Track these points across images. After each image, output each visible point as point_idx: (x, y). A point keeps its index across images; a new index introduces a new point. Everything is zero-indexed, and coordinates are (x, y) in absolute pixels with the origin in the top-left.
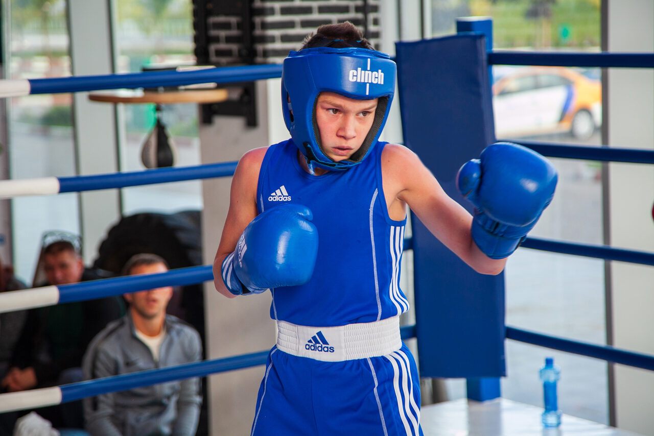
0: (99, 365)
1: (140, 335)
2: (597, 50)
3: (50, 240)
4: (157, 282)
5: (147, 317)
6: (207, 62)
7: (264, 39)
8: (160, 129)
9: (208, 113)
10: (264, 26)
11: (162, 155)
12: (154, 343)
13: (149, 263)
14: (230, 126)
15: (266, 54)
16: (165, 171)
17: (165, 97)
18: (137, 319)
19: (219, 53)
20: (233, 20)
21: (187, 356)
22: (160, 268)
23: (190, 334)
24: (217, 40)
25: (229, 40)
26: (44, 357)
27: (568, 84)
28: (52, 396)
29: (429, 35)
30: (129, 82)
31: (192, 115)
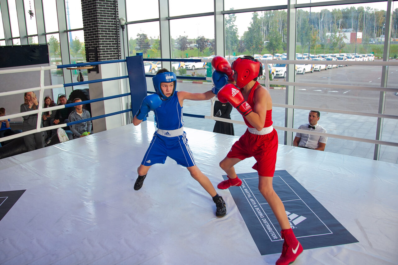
0: (71, 119)
1: (78, 113)
2: (160, 58)
3: (60, 95)
4: (80, 104)
5: (79, 109)
6: (89, 62)
7: (99, 57)
8: (80, 74)
9: (89, 71)
10: (99, 54)
11: (81, 79)
12: (81, 115)
13: (78, 100)
14: (94, 73)
15: (100, 59)
16: (82, 82)
17: (81, 68)
18: (77, 110)
19: (91, 60)
20: (94, 53)
21: (87, 116)
22: (80, 101)
23: (87, 112)
24: (91, 57)
25: (93, 57)
26: (61, 117)
27: (151, 65)
28: (65, 125)
29: (130, 56)
30: (74, 65)
31: (87, 71)
